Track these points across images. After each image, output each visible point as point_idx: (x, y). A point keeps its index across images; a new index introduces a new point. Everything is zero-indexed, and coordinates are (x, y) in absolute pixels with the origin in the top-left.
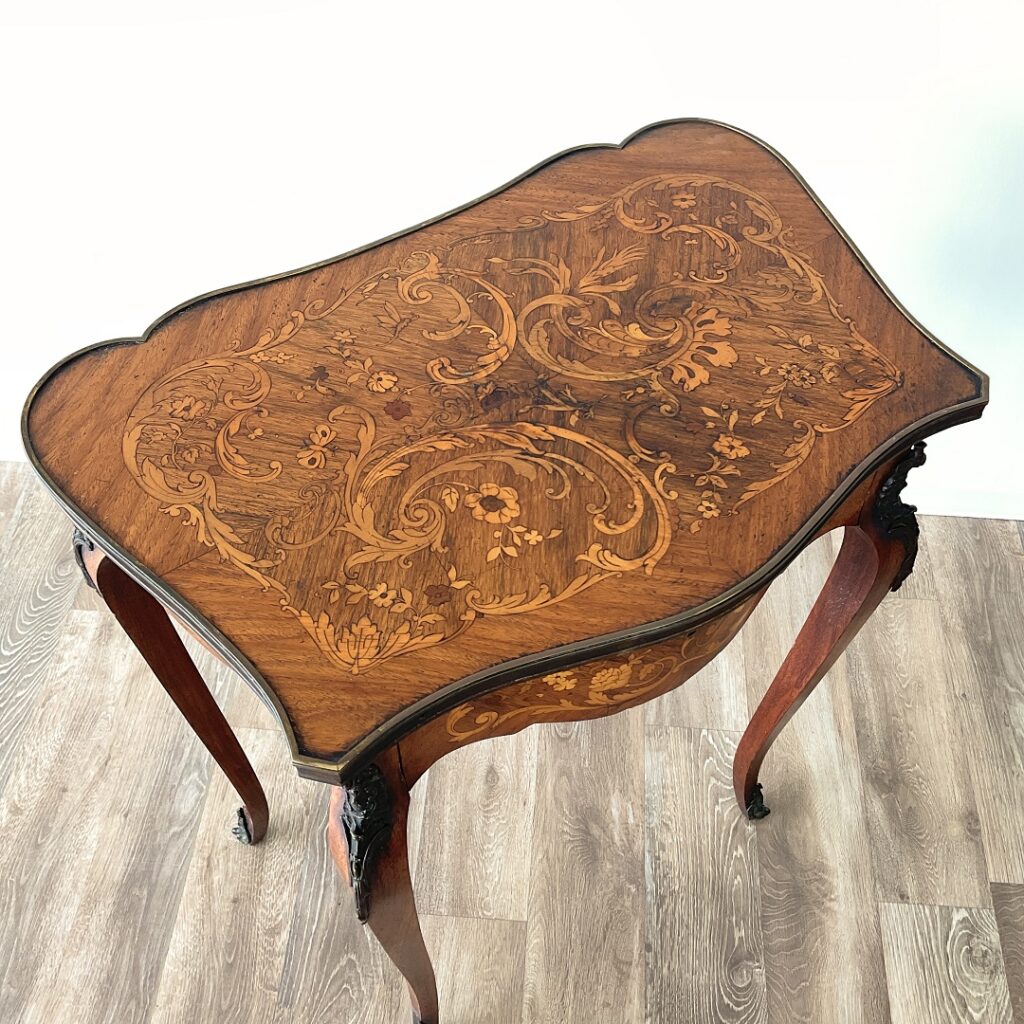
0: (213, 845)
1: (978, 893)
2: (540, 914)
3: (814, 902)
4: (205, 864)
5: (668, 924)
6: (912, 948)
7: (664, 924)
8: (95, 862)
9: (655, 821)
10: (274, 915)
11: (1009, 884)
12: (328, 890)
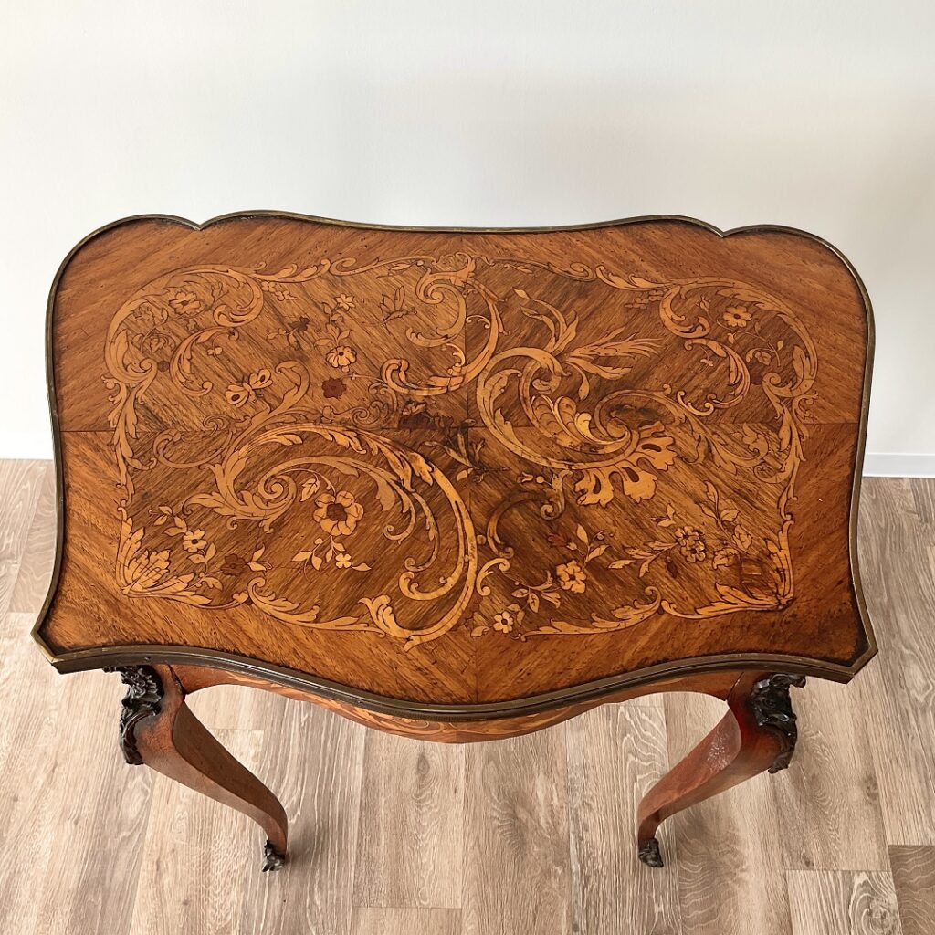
0: (161, 849)
1: (877, 857)
2: (473, 900)
3: (727, 874)
4: (155, 867)
5: (593, 903)
6: (817, 912)
7: (589, 903)
8: (50, 871)
9: (578, 802)
10: (224, 915)
11: (905, 846)
12: (273, 888)
